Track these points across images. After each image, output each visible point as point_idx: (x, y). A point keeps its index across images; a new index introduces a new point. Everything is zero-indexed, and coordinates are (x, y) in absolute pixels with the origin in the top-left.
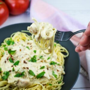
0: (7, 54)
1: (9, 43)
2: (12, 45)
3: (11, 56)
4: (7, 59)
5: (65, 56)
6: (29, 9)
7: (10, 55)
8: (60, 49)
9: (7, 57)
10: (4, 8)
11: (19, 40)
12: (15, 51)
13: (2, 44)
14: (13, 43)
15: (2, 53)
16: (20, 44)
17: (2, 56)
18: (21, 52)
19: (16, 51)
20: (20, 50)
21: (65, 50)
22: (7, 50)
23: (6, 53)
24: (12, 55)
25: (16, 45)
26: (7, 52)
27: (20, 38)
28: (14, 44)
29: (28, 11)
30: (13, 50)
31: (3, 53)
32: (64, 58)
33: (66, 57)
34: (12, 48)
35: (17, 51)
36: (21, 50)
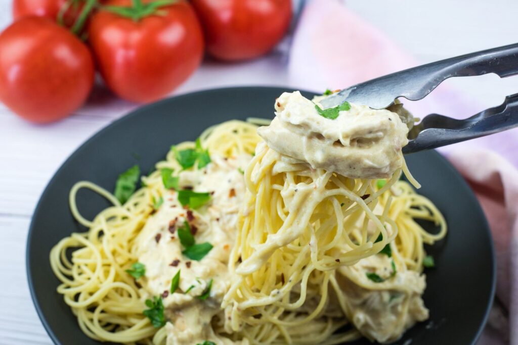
0: (174, 206)
1: (188, 162)
2: (199, 168)
3: (190, 215)
4: (172, 228)
5: (431, 239)
6: (291, 44)
7: (184, 212)
8: (409, 204)
9: (172, 218)
10: (185, 23)
11: (235, 153)
12: (207, 195)
13: (161, 165)
14: (207, 160)
15: (154, 200)
16: (233, 167)
17: (153, 212)
18: (234, 199)
19: (213, 193)
20: (232, 193)
21: (431, 213)
22: (172, 189)
23: (171, 200)
24: (195, 214)
25: (216, 168)
26: (175, 195)
27: (236, 146)
28: (210, 166)
29: (283, 47)
30: (199, 189)
31: (157, 199)
32: (426, 246)
33: (436, 242)
34: (199, 183)
35: (215, 196)
36: (237, 192)
